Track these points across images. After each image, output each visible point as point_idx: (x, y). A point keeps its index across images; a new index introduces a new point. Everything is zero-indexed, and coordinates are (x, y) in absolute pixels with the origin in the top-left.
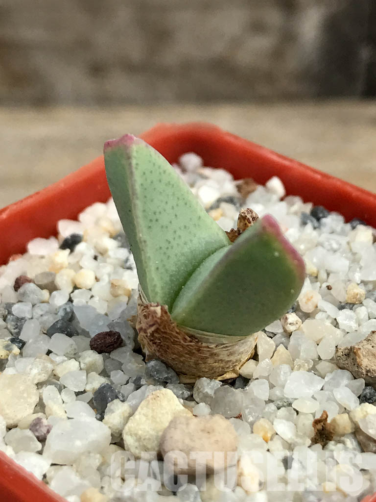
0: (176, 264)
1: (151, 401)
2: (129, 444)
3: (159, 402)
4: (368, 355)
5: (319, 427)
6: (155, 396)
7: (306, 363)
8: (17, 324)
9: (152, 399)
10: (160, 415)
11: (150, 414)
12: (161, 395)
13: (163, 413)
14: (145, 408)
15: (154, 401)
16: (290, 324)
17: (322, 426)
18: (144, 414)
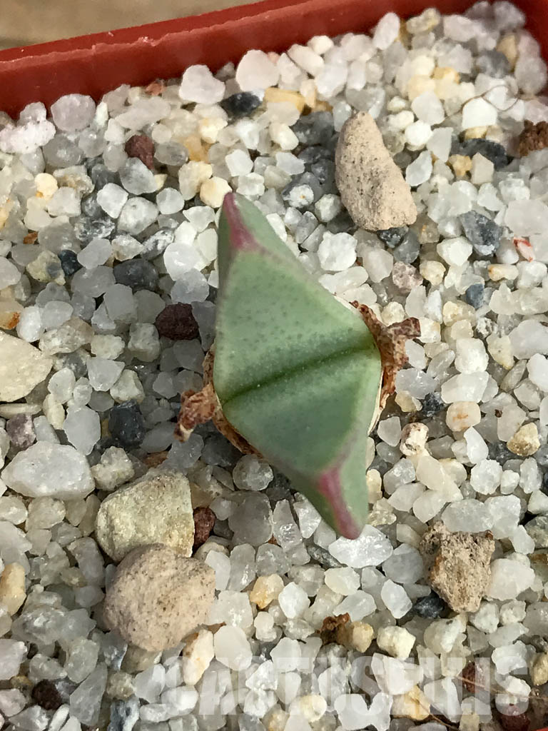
0: (262, 358)
1: (152, 487)
2: (99, 525)
3: (161, 494)
4: (452, 571)
5: (330, 627)
6: (160, 484)
7: (386, 518)
8: (85, 232)
9: (155, 485)
10: (153, 512)
11: (142, 503)
12: (169, 486)
13: (157, 511)
14: (141, 492)
15: (156, 489)
16: (407, 445)
17: (335, 628)
18: (135, 499)
